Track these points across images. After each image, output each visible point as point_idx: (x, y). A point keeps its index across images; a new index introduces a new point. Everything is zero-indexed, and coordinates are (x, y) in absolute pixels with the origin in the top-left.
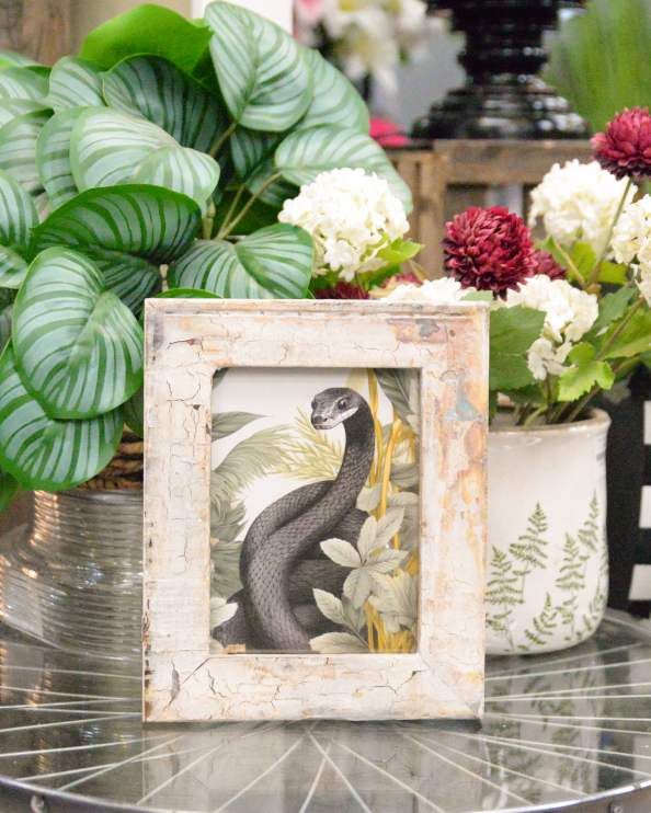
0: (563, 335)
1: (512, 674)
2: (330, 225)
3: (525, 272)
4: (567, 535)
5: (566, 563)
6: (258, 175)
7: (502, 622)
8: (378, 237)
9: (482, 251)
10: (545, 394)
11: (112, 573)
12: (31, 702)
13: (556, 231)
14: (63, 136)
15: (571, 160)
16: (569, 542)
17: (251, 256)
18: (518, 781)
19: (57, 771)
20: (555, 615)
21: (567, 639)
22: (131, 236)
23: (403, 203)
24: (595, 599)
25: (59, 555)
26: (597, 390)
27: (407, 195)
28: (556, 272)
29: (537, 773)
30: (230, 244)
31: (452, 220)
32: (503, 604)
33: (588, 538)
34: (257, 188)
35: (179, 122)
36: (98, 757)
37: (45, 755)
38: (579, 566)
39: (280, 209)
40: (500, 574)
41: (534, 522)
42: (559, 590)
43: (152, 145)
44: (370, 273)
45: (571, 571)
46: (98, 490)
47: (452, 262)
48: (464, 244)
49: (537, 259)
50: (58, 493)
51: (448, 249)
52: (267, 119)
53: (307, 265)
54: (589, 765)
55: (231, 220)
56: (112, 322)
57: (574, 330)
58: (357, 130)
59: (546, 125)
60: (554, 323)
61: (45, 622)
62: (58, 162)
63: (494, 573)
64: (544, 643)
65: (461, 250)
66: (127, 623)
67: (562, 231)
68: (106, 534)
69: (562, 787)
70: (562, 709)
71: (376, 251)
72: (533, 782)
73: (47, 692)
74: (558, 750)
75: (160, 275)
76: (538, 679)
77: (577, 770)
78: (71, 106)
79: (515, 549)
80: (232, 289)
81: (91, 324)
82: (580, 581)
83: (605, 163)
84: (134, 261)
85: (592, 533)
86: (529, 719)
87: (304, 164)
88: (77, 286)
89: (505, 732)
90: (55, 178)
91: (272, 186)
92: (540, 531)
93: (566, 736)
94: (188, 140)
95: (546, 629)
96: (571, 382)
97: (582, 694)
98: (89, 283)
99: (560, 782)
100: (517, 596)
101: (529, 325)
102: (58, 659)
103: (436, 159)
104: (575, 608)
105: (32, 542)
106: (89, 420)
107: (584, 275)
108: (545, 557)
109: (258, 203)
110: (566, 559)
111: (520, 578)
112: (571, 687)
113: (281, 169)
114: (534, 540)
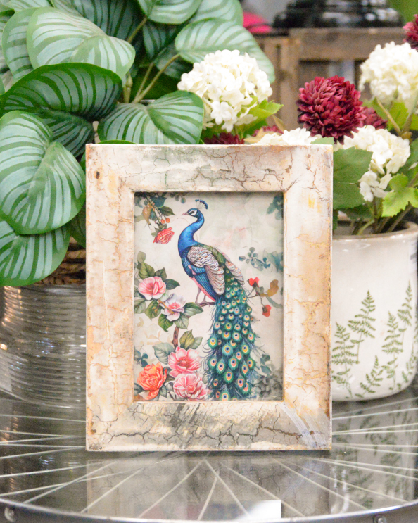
0: (385, 169)
1: (351, 414)
2: (215, 91)
3: (356, 123)
4: (389, 314)
5: (389, 334)
6: (163, 55)
7: (343, 377)
8: (249, 100)
9: (325, 108)
10: (372, 212)
11: (61, 345)
12: (3, 439)
13: (379, 93)
14: (22, 29)
15: (389, 42)
16: (391, 318)
17: (159, 115)
18: (356, 492)
19: (22, 489)
20: (381, 371)
21: (390, 389)
22: (71, 101)
23: (268, 74)
24: (411, 360)
25: (22, 332)
26: (409, 209)
27: (270, 69)
28: (380, 124)
29: (370, 486)
30: (143, 106)
31: (303, 87)
32: (344, 364)
33: (405, 315)
34: (162, 65)
35: (105, 18)
36: (52, 478)
37: (14, 478)
38: (398, 336)
39: (179, 80)
40: (341, 343)
41: (365, 305)
42: (384, 353)
43: (86, 35)
44: (244, 126)
45: (393, 339)
46: (50, 286)
47: (304, 117)
48: (313, 104)
49: (365, 114)
50: (22, 288)
51: (301, 107)
52: (169, 15)
53: (200, 121)
54: (407, 480)
55: (144, 89)
56: (59, 163)
57: (393, 165)
58: (235, 22)
59: (371, 17)
60: (379, 160)
61: (13, 381)
62: (18, 48)
63: (337, 342)
64: (374, 392)
65: (311, 108)
66: (73, 382)
67: (383, 93)
68: (57, 317)
69: (388, 496)
70: (387, 440)
71: (248, 110)
72: (367, 493)
73: (15, 432)
74: (385, 470)
75: (93, 129)
76: (370, 418)
77: (399, 484)
78: (27, 8)
79: (352, 324)
80: (145, 138)
81: (44, 165)
82: (399, 347)
83: (414, 44)
84: (74, 118)
85: (407, 312)
86: (363, 447)
87: (196, 47)
88: (32, 138)
89: (347, 457)
90: (15, 60)
91: (173, 64)
92: (370, 311)
93: (390, 459)
94: (112, 32)
95: (375, 382)
96: (391, 203)
97: (402, 428)
98: (40, 136)
99: (387, 493)
100: (354, 359)
101: (359, 162)
102: (24, 408)
103: (291, 43)
104: (396, 367)
105: (3, 323)
106: (45, 235)
107: (399, 125)
108: (374, 329)
109: (163, 75)
110: (389, 331)
111: (356, 345)
112: (394, 424)
113: (180, 51)
114: (366, 318)
